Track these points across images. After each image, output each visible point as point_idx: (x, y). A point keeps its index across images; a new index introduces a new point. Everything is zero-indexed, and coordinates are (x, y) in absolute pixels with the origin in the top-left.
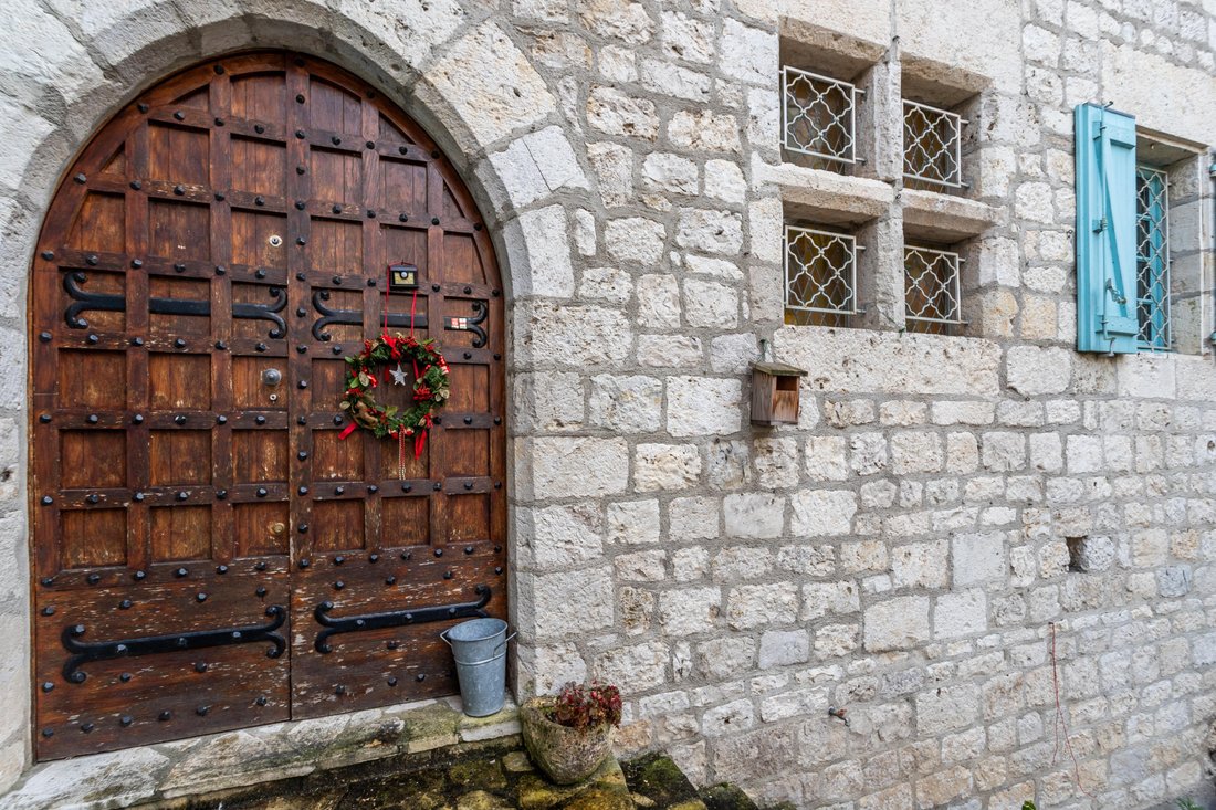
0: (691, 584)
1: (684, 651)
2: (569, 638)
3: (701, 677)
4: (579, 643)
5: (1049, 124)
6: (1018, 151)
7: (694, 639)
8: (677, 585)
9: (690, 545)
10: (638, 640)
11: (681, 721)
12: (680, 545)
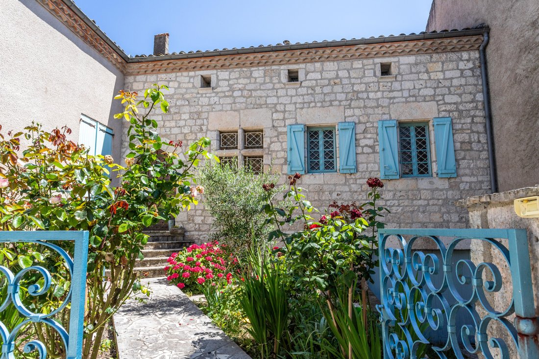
0: (199, 216)
1: (197, 226)
2: (181, 221)
3: (199, 230)
4: (182, 222)
5: (279, 131)
6: (271, 138)
7: (199, 224)
8: (197, 216)
9: (199, 210)
10: (190, 223)
11: (197, 236)
12: (197, 210)
